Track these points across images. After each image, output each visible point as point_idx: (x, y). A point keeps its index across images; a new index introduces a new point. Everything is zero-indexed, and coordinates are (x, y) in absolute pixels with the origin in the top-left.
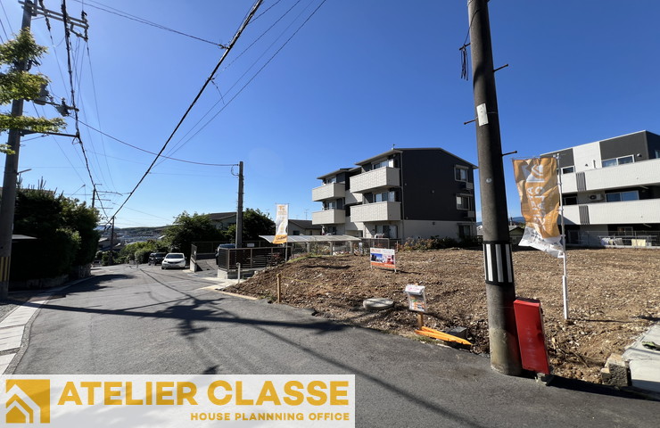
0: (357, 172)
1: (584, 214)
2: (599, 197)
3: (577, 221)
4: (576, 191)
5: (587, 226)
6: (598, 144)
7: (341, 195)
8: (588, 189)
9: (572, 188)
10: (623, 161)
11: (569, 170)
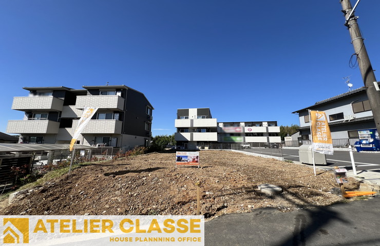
1: (192, 137)
2: (195, 130)
3: (189, 140)
4: (190, 126)
5: (192, 142)
6: (197, 109)
7: (59, 108)
8: (194, 126)
9: (188, 125)
10: (203, 118)
11: (187, 118)
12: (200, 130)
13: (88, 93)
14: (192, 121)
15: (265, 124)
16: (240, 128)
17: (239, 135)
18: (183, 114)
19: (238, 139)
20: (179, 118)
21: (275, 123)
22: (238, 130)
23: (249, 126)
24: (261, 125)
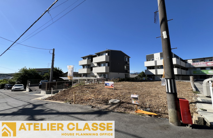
0: (95, 56)
1: (156, 72)
4: (155, 65)
6: (160, 53)
7: (89, 64)
8: (158, 65)
11: (153, 60)
13: (97, 56)
14: (156, 62)
18: (150, 58)
20: (147, 61)
22: (210, 64)
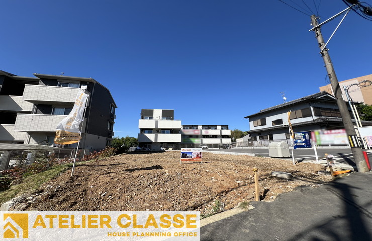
1: (156, 137)
2: (160, 131)
3: (154, 141)
4: (154, 127)
5: (156, 143)
6: (161, 110)
8: (159, 127)
9: (153, 126)
10: (168, 119)
11: (151, 119)
12: (164, 131)
13: (41, 82)
14: (157, 122)
15: (219, 127)
16: (198, 130)
17: (197, 136)
18: (147, 114)
19: (196, 141)
20: (143, 118)
21: (226, 127)
22: (197, 132)
23: (206, 129)
24: (216, 128)
